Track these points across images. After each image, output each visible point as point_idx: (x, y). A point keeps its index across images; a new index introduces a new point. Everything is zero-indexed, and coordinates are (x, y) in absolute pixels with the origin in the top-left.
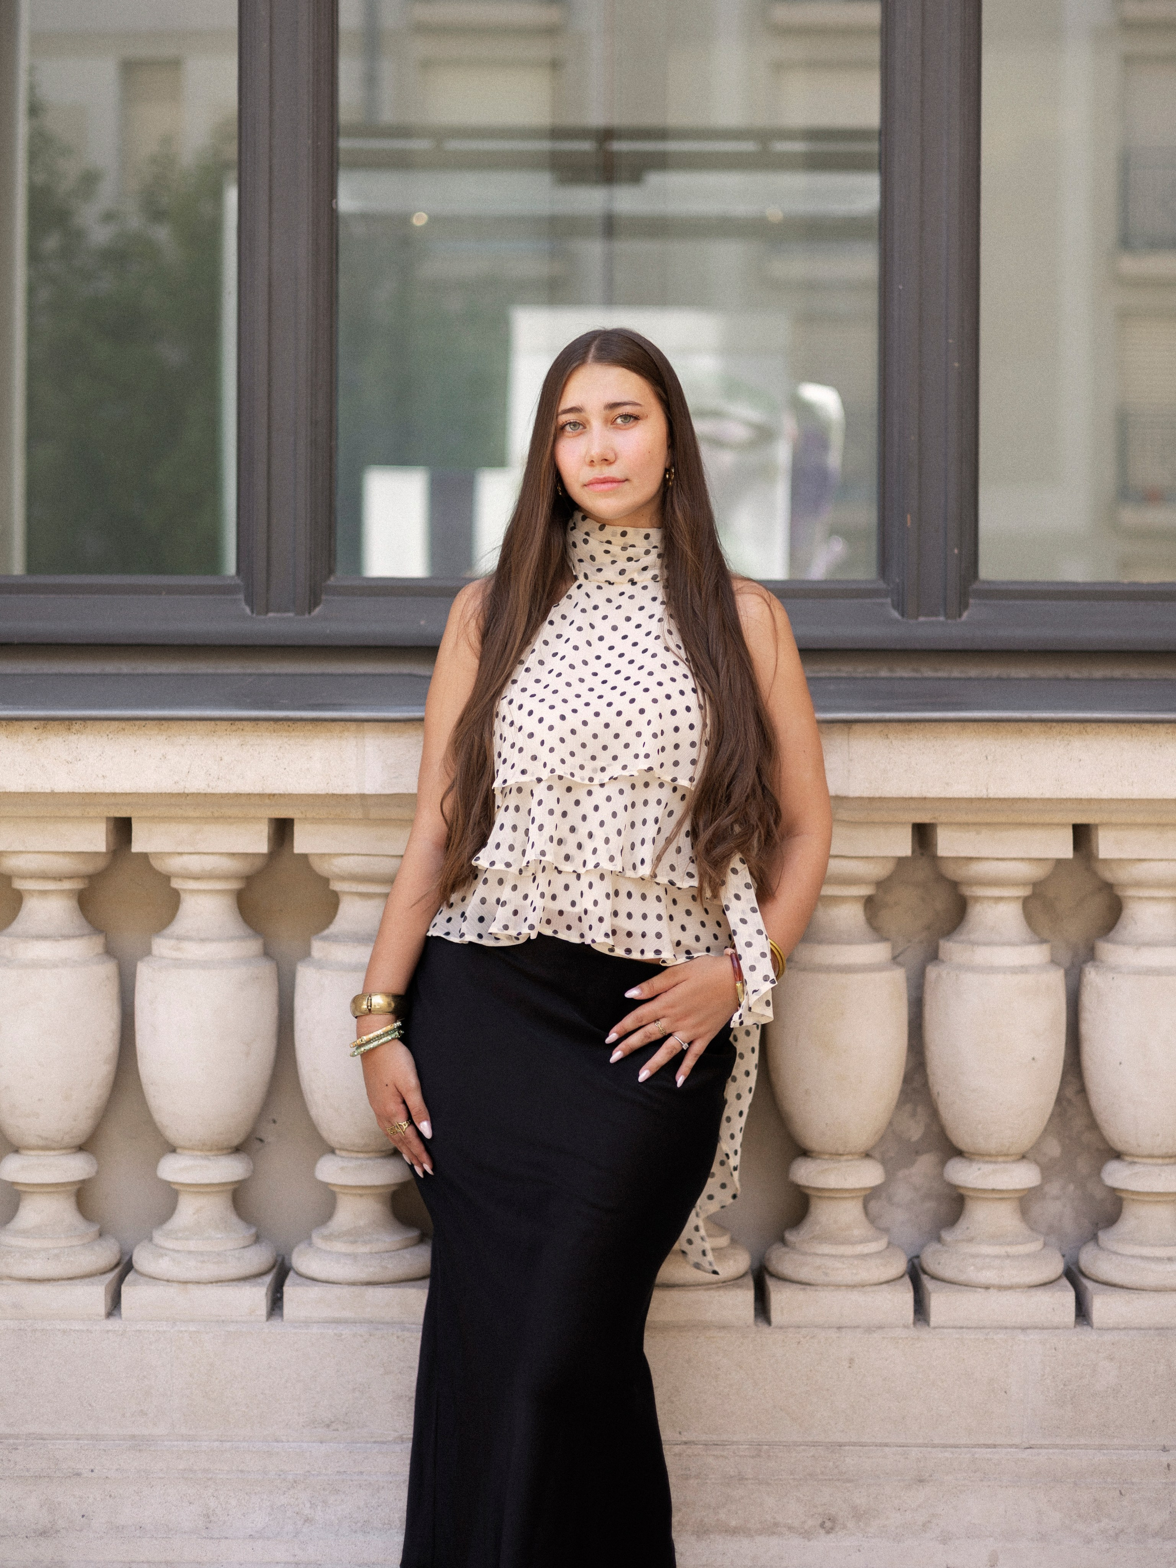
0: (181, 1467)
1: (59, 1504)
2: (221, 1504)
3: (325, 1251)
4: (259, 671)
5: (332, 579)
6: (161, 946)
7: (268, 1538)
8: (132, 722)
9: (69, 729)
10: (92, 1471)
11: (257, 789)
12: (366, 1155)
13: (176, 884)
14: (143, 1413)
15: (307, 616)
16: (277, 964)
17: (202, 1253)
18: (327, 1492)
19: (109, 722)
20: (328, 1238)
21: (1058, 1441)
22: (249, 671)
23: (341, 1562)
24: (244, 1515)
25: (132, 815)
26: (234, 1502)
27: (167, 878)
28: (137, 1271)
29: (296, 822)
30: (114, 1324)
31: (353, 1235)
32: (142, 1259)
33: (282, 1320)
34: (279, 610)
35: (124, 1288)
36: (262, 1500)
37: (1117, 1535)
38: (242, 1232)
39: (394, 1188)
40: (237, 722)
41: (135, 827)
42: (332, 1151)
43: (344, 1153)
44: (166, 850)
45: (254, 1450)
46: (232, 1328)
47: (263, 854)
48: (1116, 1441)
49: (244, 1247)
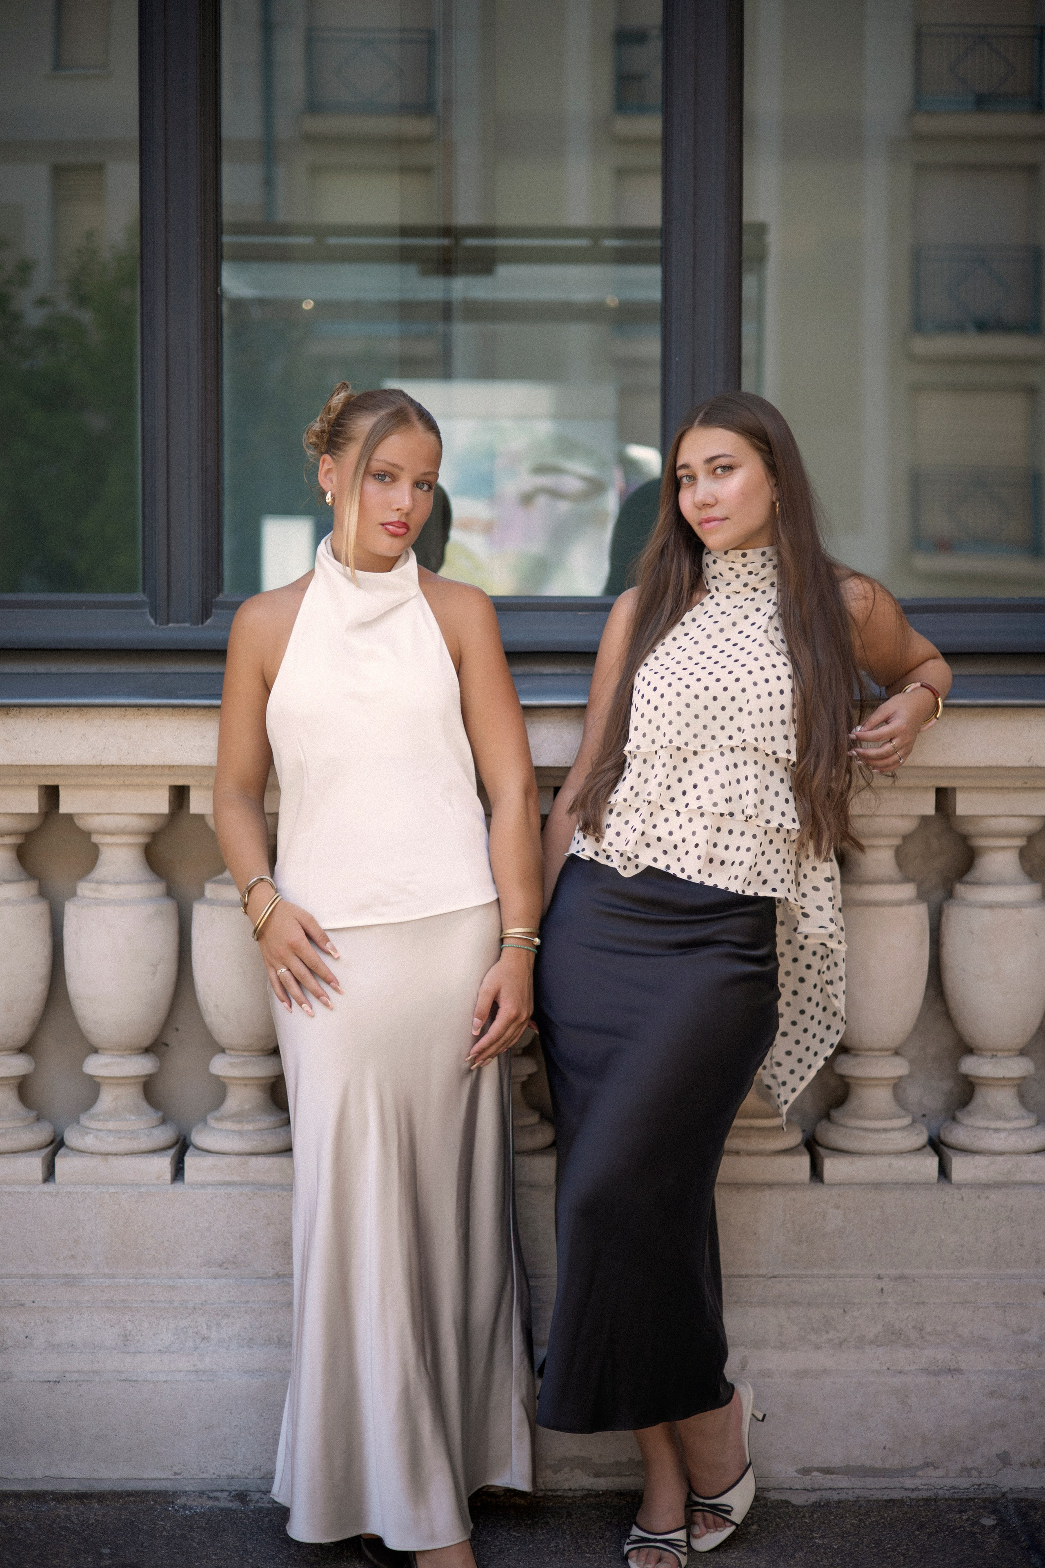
0: (104, 1299)
1: (7, 1328)
2: (136, 1327)
3: (217, 1129)
4: (161, 671)
5: (221, 595)
6: (84, 889)
7: (173, 1352)
8: (57, 709)
9: (7, 714)
10: (33, 1302)
11: (160, 761)
12: (250, 1054)
13: (96, 839)
14: (73, 1257)
15: (200, 626)
16: (178, 903)
17: (119, 1132)
18: (220, 1317)
19: (39, 709)
20: (219, 1119)
21: (797, 1272)
22: (154, 671)
23: (231, 1370)
24: (154, 1335)
25: (59, 784)
26: (146, 1325)
27: (87, 834)
28: (68, 1147)
29: (191, 788)
30: (49, 1187)
31: (238, 1117)
32: (72, 1138)
33: (184, 1184)
34: (177, 621)
35: (57, 1159)
36: (168, 1323)
37: (840, 1344)
38: (153, 1116)
39: (273, 1080)
40: (143, 709)
41: (63, 794)
42: (223, 1051)
43: (232, 1053)
44: (87, 811)
45: (162, 1284)
46: (143, 1189)
47: (162, 815)
48: (841, 1271)
49: (153, 1127)
